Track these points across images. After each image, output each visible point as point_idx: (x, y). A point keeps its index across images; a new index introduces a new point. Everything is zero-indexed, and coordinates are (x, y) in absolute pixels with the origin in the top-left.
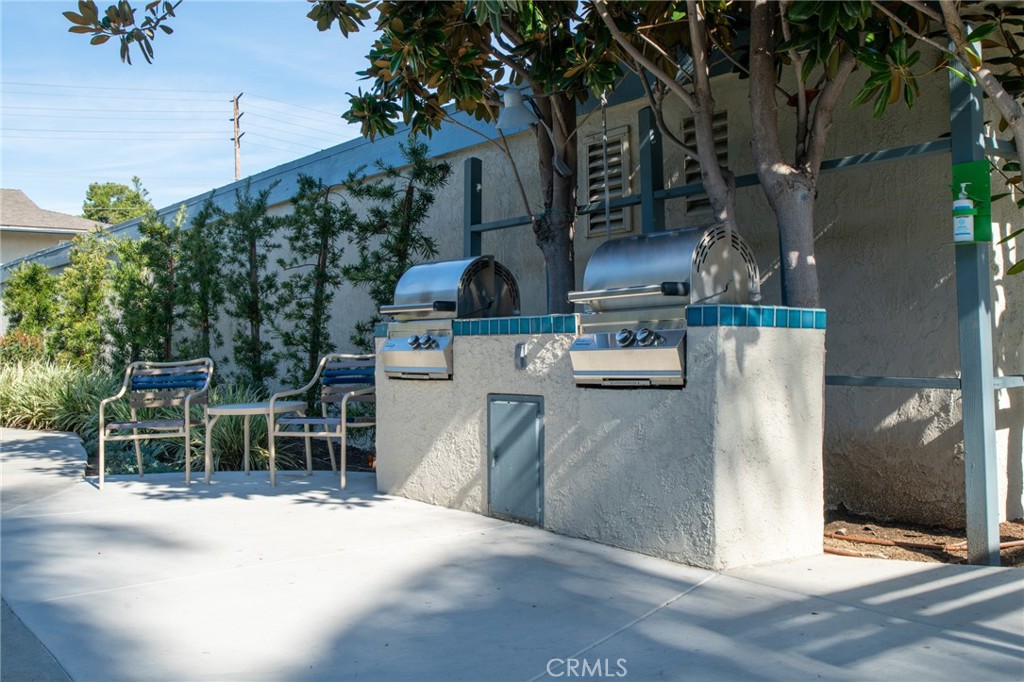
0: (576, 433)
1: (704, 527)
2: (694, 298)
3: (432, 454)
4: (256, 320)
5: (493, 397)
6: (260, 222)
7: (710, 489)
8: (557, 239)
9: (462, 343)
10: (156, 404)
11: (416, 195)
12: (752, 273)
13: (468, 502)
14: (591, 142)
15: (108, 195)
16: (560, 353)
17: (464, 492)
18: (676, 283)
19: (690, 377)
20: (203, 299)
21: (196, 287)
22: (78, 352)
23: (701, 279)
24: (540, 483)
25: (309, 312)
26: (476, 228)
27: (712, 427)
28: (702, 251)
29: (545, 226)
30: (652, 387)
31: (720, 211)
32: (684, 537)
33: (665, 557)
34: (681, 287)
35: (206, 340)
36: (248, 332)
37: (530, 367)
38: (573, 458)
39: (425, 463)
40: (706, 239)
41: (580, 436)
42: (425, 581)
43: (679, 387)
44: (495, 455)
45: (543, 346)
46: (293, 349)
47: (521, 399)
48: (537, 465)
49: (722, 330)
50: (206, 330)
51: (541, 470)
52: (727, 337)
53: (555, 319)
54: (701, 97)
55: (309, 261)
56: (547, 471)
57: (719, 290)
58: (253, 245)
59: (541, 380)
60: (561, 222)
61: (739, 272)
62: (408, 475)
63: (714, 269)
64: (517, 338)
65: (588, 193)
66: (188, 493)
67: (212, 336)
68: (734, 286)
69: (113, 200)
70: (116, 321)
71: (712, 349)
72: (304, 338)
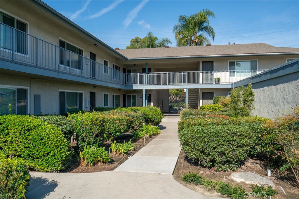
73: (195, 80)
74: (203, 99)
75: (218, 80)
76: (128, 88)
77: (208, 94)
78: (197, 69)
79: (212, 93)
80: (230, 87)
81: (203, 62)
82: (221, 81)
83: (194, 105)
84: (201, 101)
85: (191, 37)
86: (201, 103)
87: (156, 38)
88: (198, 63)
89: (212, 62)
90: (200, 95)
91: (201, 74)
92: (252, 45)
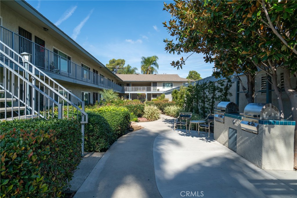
0: (241, 138)
1: (260, 161)
2: (261, 118)
3: (221, 135)
4: (204, 103)
5: (230, 128)
6: (205, 87)
7: (262, 154)
8: (250, 97)
9: (226, 118)
10: (183, 119)
11: (228, 85)
12: (277, 113)
13: (226, 145)
14: (262, 76)
15: (192, 73)
16: (239, 123)
17: (225, 143)
18: (256, 115)
19: (259, 133)
20: (197, 99)
21: (196, 96)
22: (180, 105)
23: (263, 115)
24: (236, 144)
25: (211, 104)
26: (238, 92)
27: (262, 143)
28: (263, 109)
29: (247, 95)
30: (253, 133)
31: (278, 97)
32: (257, 161)
33: (254, 164)
34: (257, 116)
35: (197, 105)
36: (203, 105)
37: (235, 124)
38: (241, 142)
39: (220, 137)
40: (264, 107)
41: (242, 138)
42: (209, 160)
43: (257, 134)
44: (230, 138)
45: (237, 121)
46: (208, 110)
47: (234, 129)
48: (236, 142)
49: (265, 125)
50: (197, 104)
51: (236, 143)
52: (266, 127)
53: (239, 117)
54: (274, 75)
55: (211, 95)
56: (237, 143)
57: (268, 116)
58: (204, 91)
59: (237, 127)
60: (251, 94)
61: (273, 113)
62: (218, 138)
63: (266, 113)
64: (233, 119)
65: (261, 86)
66: (185, 135)
67: (198, 105)
68: (272, 115)
69: (193, 73)
70: (185, 100)
71: (262, 128)
72: (210, 108)
73: (150, 90)
74: (153, 97)
75: (158, 90)
76: (123, 93)
77: (155, 95)
78: (150, 85)
79: (156, 95)
80: (162, 93)
81: (153, 83)
82: (160, 90)
83: (149, 99)
84: (152, 98)
85: (147, 68)
86: (152, 99)
87: (130, 67)
88: (151, 83)
89: (156, 83)
90: (152, 96)
91: (152, 87)
92: (171, 75)
